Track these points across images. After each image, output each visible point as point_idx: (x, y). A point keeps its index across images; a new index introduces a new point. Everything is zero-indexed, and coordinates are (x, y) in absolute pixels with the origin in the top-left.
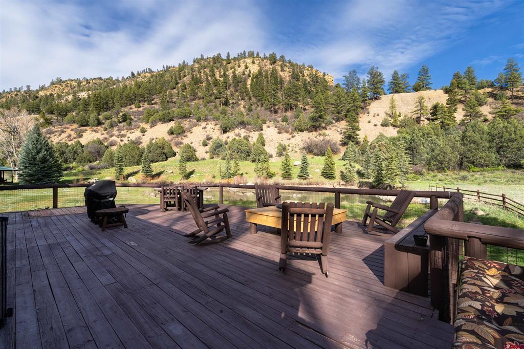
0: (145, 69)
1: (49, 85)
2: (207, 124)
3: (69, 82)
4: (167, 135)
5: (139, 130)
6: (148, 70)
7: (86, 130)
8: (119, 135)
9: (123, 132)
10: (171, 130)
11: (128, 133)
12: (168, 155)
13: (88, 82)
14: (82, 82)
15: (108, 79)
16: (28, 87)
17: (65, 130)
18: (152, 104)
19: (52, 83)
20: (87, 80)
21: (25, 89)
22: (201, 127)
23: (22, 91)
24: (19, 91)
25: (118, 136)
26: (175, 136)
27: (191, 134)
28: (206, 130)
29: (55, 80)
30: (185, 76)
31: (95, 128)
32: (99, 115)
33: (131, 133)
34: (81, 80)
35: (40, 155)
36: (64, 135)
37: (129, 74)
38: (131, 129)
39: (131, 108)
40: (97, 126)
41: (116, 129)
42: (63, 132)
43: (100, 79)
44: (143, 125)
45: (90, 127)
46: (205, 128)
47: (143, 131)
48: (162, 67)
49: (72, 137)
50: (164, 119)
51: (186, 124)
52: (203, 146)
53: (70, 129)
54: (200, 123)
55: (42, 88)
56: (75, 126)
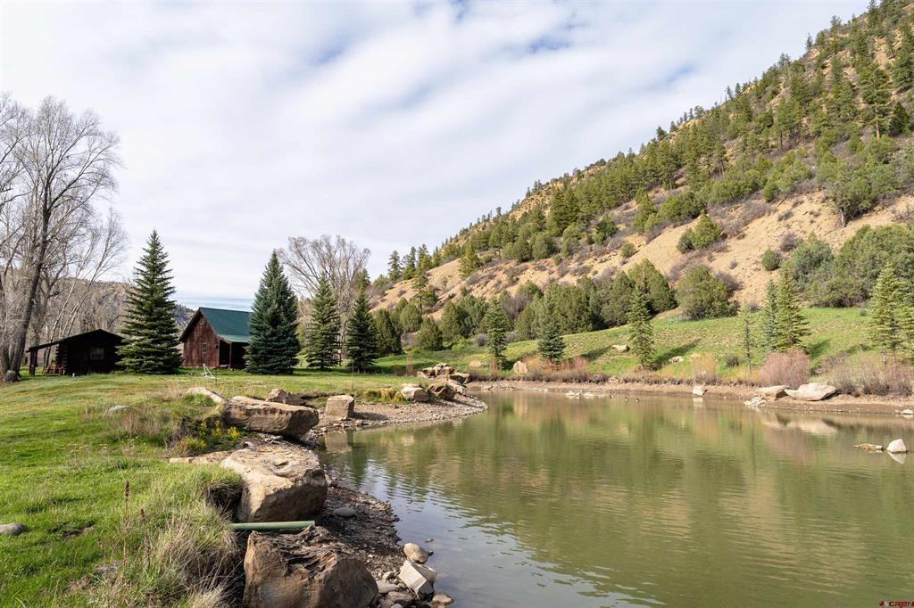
0: (688, 111)
1: (524, 198)
2: (795, 205)
3: (550, 185)
4: (679, 253)
5: (620, 252)
6: (694, 112)
7: (526, 269)
8: (576, 271)
9: (587, 263)
10: (684, 238)
11: (596, 262)
12: (656, 305)
13: (579, 174)
14: (572, 178)
15: (615, 160)
16: (499, 209)
17: (495, 273)
18: (677, 186)
19: (529, 194)
20: (579, 171)
21: (495, 214)
22: (774, 217)
23: (491, 219)
24: (488, 220)
25: (574, 273)
26: (695, 253)
27: (742, 241)
28: (789, 221)
29: (532, 187)
31: (542, 262)
32: (560, 234)
33: (601, 262)
34: (571, 175)
36: (492, 282)
37: (655, 135)
38: (603, 254)
39: (627, 208)
40: (546, 258)
41: (576, 256)
42: (492, 277)
43: (602, 162)
44: (634, 240)
45: (533, 262)
46: (788, 215)
47: (629, 253)
48: (726, 93)
49: (501, 286)
50: (679, 214)
51: (737, 213)
52: (767, 269)
53: (503, 271)
54: (773, 206)
55: (516, 207)
56: (512, 264)
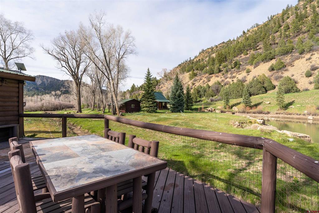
0: (253, 25)
1: (198, 54)
2: (312, 55)
3: (207, 50)
4: (268, 71)
5: (245, 71)
6: (255, 25)
7: (212, 77)
8: (231, 77)
9: (234, 75)
10: (271, 67)
11: (237, 75)
12: (267, 89)
13: (217, 47)
14: (214, 48)
15: (228, 42)
16: (190, 58)
17: (202, 78)
18: (257, 50)
19: (200, 53)
20: (216, 46)
21: (189, 60)
22: (305, 59)
23: (188, 61)
24: (187, 61)
25: (230, 78)
26: (275, 71)
27: (293, 67)
28: (310, 60)
29: (201, 51)
30: (288, 18)
31: (217, 74)
32: (220, 65)
33: (239, 74)
34: (213, 47)
35: (178, 93)
36: (201, 81)
37: (242, 33)
38: (239, 72)
39: (241, 57)
40: (218, 73)
41: (229, 73)
42: (201, 79)
43: (224, 43)
44: (249, 67)
45: (214, 74)
46: (310, 59)
47: (248, 72)
48: (267, 18)
49: (205, 82)
50: (266, 59)
51: (287, 59)
52: (306, 77)
53: (204, 77)
54: (303, 56)
55: (196, 57)
56: (207, 75)
